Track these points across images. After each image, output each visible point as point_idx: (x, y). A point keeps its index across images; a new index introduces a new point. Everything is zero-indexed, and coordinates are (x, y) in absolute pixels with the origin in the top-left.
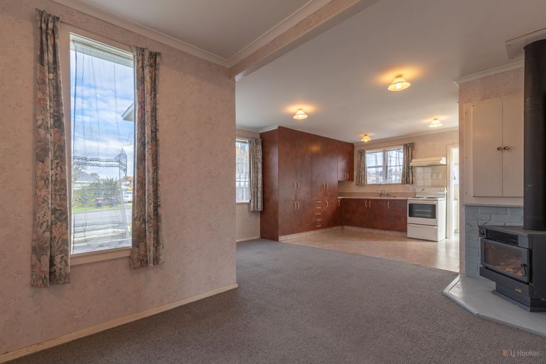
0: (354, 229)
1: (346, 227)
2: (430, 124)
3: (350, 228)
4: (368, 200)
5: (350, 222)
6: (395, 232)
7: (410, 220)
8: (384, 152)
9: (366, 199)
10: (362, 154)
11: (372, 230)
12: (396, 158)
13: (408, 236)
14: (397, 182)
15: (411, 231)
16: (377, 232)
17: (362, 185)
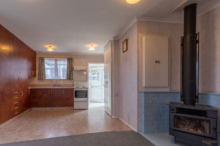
0: (40, 109)
1: (33, 109)
2: (89, 48)
3: (36, 108)
4: (50, 89)
5: (37, 105)
6: (66, 107)
7: (75, 99)
8: (56, 61)
9: (49, 89)
10: (42, 60)
11: (53, 108)
12: (63, 65)
13: (74, 108)
14: (64, 78)
15: (76, 106)
16: (56, 109)
17: (42, 80)
